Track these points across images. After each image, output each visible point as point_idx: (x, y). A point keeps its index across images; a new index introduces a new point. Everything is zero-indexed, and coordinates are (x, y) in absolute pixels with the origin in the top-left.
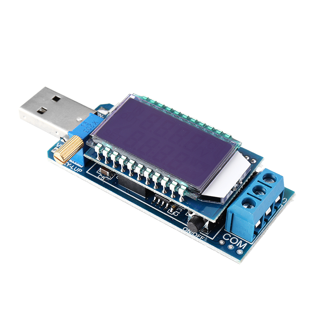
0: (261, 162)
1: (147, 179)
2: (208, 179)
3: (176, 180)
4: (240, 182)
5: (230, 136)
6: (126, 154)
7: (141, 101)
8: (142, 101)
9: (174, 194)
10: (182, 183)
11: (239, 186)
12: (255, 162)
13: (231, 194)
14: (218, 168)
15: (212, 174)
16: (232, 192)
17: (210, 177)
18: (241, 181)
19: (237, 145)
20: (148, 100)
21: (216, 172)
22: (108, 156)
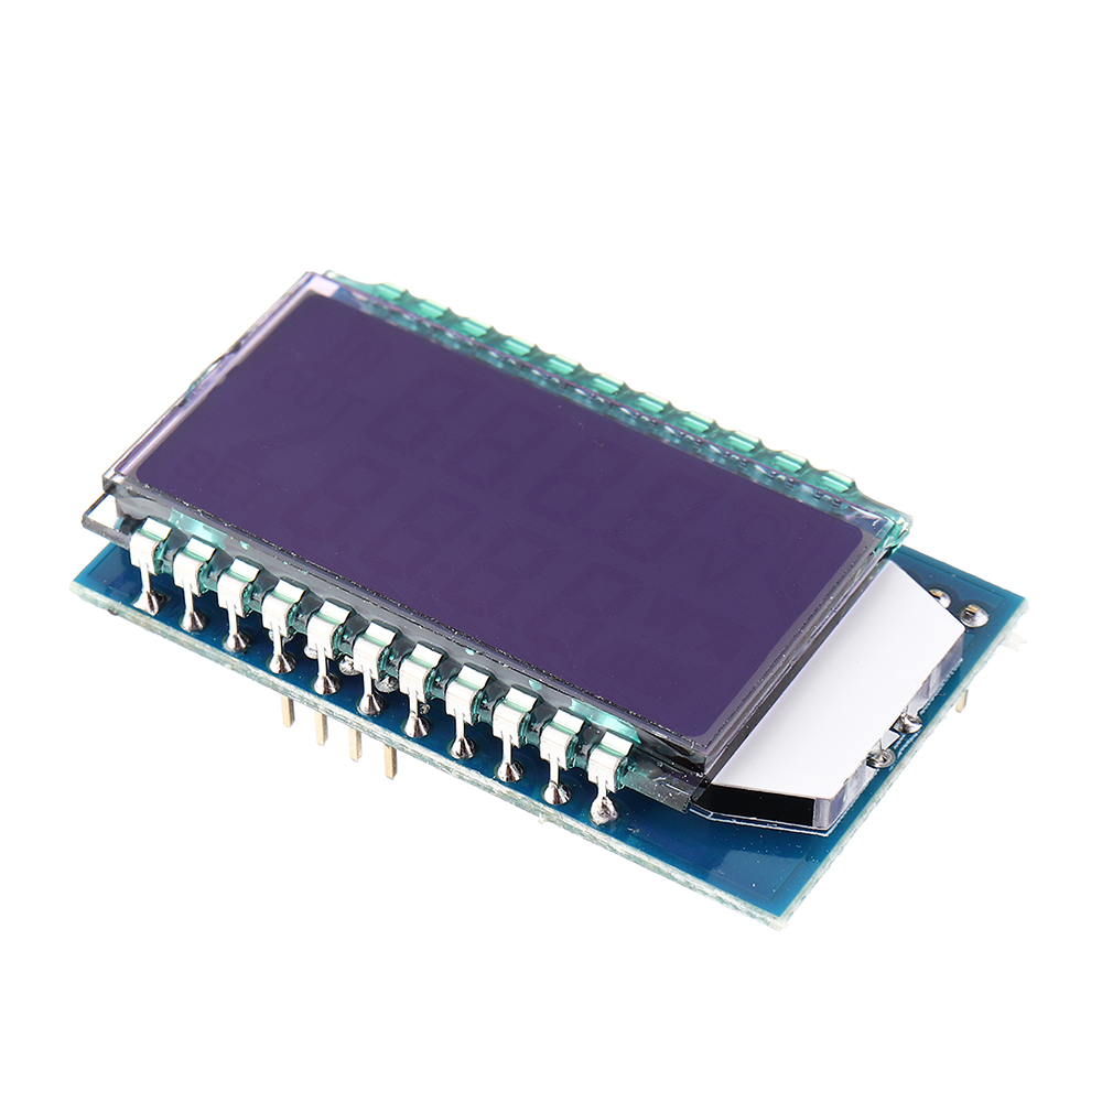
0: (1012, 620)
1: (413, 706)
2: (744, 700)
3: (574, 705)
4: (907, 722)
5: (849, 482)
6: (303, 574)
7: (368, 310)
8: (376, 306)
9: (560, 781)
10: (608, 721)
11: (903, 742)
12: (981, 619)
13: (865, 784)
14: (796, 642)
15: (765, 675)
16: (870, 773)
17: (754, 688)
18: (915, 716)
19: (890, 532)
20: (407, 302)
21: (785, 663)
22: (200, 585)
